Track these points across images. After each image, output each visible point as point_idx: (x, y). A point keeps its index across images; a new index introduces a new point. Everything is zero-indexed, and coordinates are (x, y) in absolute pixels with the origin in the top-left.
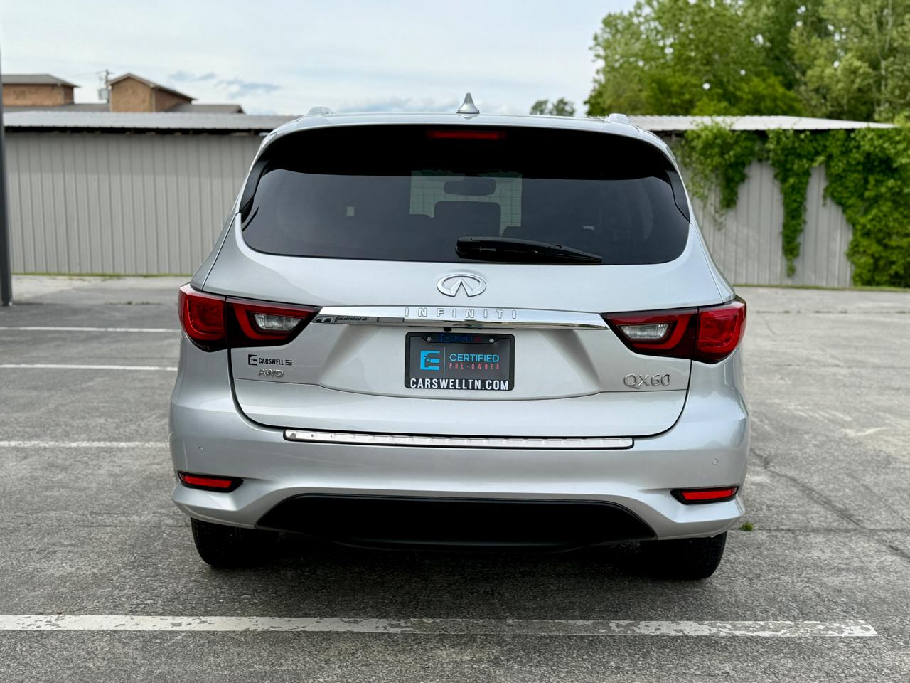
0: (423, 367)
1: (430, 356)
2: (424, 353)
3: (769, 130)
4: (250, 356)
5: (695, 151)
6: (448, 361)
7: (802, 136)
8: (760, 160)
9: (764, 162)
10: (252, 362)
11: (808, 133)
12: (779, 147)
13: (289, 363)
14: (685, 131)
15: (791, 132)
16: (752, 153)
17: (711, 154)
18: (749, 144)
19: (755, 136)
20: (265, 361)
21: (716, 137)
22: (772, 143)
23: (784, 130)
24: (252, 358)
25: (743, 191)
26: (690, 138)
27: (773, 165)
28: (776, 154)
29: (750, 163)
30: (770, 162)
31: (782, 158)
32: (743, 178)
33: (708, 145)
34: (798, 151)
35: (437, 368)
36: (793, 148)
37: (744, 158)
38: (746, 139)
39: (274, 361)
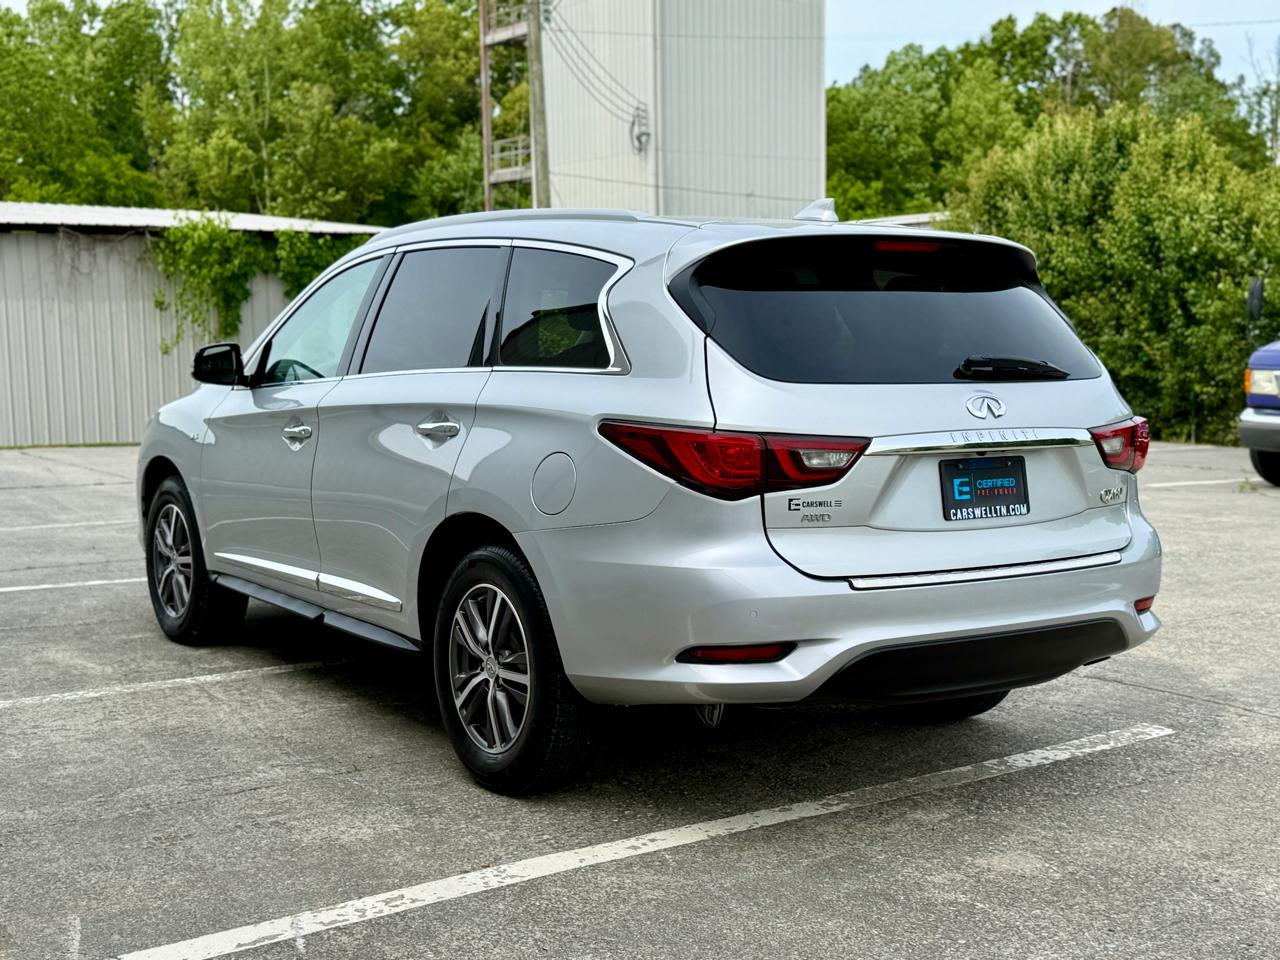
0: (957, 497)
1: (962, 484)
2: (957, 482)
3: (277, 231)
4: (791, 500)
5: (183, 257)
6: (977, 488)
7: (321, 241)
8: (266, 272)
9: (270, 275)
10: (793, 507)
11: (328, 237)
12: (292, 255)
13: (839, 503)
14: (165, 229)
15: (307, 236)
16: (255, 262)
17: (206, 261)
18: (252, 250)
19: (258, 240)
20: (810, 504)
21: (212, 240)
22: (282, 248)
23: (297, 233)
24: (794, 502)
25: (246, 311)
26: (172, 239)
27: (284, 278)
28: (289, 263)
29: (254, 274)
30: (280, 274)
31: (297, 270)
32: (247, 295)
33: (202, 250)
34: (316, 260)
35: (968, 497)
36: (310, 257)
37: (248, 269)
38: (247, 242)
39: (820, 504)
